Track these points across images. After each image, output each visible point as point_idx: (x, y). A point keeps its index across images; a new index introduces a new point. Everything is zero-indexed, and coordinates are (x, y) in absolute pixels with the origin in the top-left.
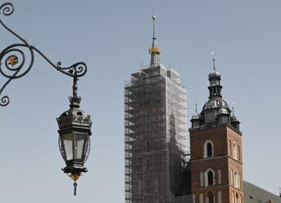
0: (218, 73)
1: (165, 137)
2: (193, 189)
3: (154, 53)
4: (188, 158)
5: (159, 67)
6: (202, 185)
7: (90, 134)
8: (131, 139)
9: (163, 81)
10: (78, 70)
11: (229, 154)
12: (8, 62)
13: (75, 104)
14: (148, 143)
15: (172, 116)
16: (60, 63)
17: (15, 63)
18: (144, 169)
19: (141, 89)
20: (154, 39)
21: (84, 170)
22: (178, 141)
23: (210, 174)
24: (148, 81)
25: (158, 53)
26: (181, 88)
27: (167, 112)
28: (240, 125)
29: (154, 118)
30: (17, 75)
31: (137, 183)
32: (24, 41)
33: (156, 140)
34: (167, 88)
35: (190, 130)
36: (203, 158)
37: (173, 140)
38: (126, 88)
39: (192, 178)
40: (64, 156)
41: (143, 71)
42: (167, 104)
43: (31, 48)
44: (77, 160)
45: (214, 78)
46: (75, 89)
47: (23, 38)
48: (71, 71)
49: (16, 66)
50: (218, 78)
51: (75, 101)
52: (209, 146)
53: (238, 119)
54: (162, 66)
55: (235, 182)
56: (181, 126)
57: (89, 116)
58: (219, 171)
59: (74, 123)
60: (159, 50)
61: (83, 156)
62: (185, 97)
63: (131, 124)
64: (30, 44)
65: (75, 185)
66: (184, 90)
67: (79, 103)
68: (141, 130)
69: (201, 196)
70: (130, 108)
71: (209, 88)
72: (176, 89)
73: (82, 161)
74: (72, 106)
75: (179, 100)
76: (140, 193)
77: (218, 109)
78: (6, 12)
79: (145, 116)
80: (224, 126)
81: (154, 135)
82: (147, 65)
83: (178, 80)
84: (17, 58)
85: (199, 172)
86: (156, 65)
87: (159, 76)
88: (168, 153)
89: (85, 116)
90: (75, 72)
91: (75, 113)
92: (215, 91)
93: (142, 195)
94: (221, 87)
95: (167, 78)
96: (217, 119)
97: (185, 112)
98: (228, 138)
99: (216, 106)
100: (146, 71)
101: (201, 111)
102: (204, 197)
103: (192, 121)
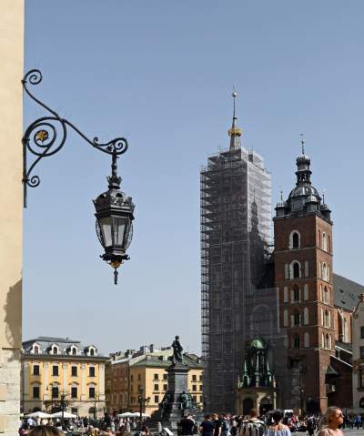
0: (307, 157)
1: (245, 226)
2: (276, 282)
3: (234, 135)
4: (271, 249)
5: (240, 151)
6: (287, 277)
7: (132, 218)
8: (208, 229)
9: (245, 166)
10: (117, 147)
11: (318, 245)
12: (37, 137)
13: (115, 184)
14: (227, 233)
15: (254, 204)
16: (96, 139)
17: (45, 139)
18: (223, 260)
19: (219, 174)
20: (234, 119)
21: (126, 257)
22: (261, 231)
23: (296, 266)
24: (227, 166)
25: (239, 135)
26: (264, 174)
27: (249, 199)
28: (331, 214)
29: (234, 206)
30: (48, 153)
31: (214, 275)
32: (54, 113)
33: (236, 229)
34: (249, 173)
35: (274, 219)
36: (288, 249)
37: (255, 230)
38: (202, 173)
39: (276, 270)
40: (103, 243)
41: (222, 154)
42: (248, 191)
43: (63, 122)
44: (118, 247)
45: (302, 162)
46: (114, 167)
47: (54, 110)
48: (110, 148)
49: (46, 142)
50: (308, 163)
51: (114, 181)
52: (295, 236)
53: (329, 208)
54: (243, 149)
55: (324, 275)
56: (264, 215)
57: (130, 199)
58: (306, 264)
59: (112, 206)
60: (240, 132)
61: (125, 242)
62: (269, 184)
63: (208, 212)
64: (62, 117)
65: (116, 273)
66: (268, 176)
67: (119, 184)
68: (220, 219)
69: (286, 289)
70: (207, 195)
71: (296, 173)
72: (258, 175)
73: (123, 247)
74: (111, 187)
75: (262, 187)
76: (218, 285)
77: (306, 196)
78: (33, 80)
79: (223, 204)
80: (313, 215)
81: (233, 224)
82: (226, 148)
83: (262, 165)
84: (47, 133)
85: (284, 264)
86: (237, 148)
87: (240, 160)
88: (249, 243)
89: (125, 198)
90: (114, 150)
91: (113, 195)
92: (303, 176)
93: (220, 287)
94: (311, 173)
95: (248, 162)
96: (305, 207)
97: (269, 200)
98: (317, 228)
99: (304, 193)
100: (225, 154)
101: (287, 199)
102: (289, 290)
103: (277, 209)
